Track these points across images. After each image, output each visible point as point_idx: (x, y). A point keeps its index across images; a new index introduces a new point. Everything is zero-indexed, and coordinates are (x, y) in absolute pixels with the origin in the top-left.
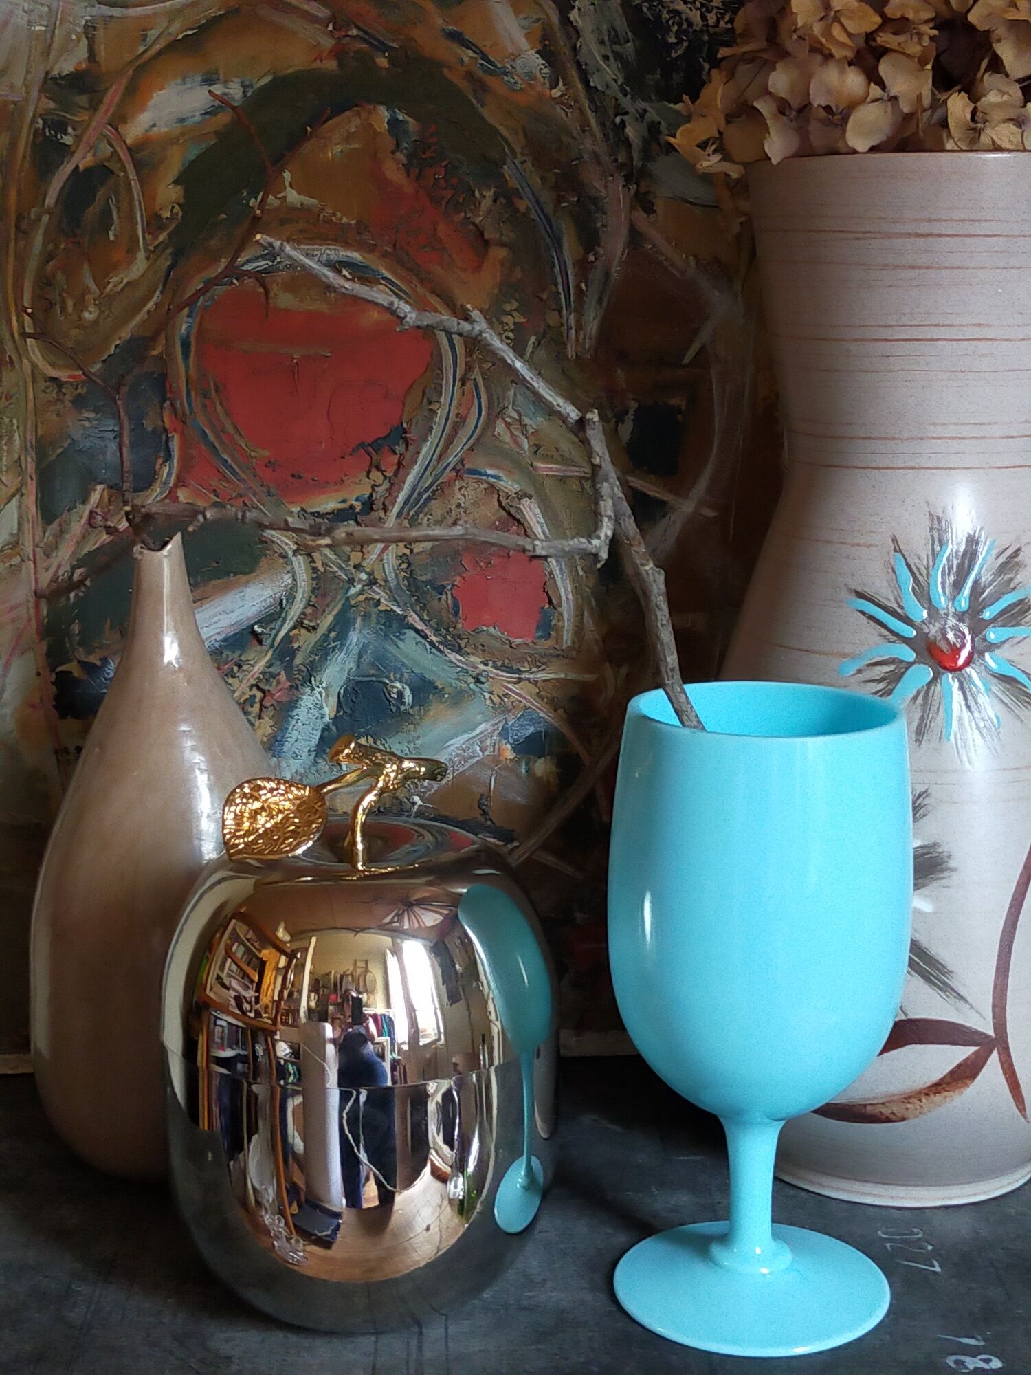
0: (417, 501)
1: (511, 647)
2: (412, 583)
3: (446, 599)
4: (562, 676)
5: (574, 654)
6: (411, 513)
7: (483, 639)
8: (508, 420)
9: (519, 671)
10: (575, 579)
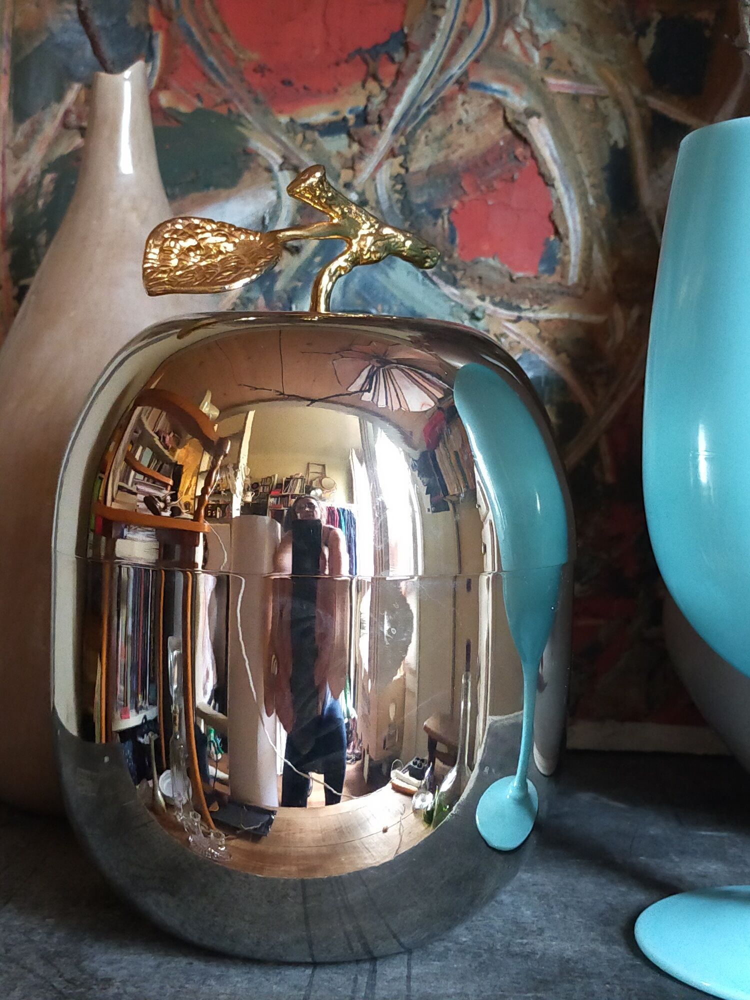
0: (415, 116)
1: (512, 280)
2: (407, 208)
3: (443, 223)
4: (566, 315)
5: (580, 291)
6: (409, 129)
7: (481, 270)
8: (519, 29)
9: (518, 308)
10: (586, 210)
